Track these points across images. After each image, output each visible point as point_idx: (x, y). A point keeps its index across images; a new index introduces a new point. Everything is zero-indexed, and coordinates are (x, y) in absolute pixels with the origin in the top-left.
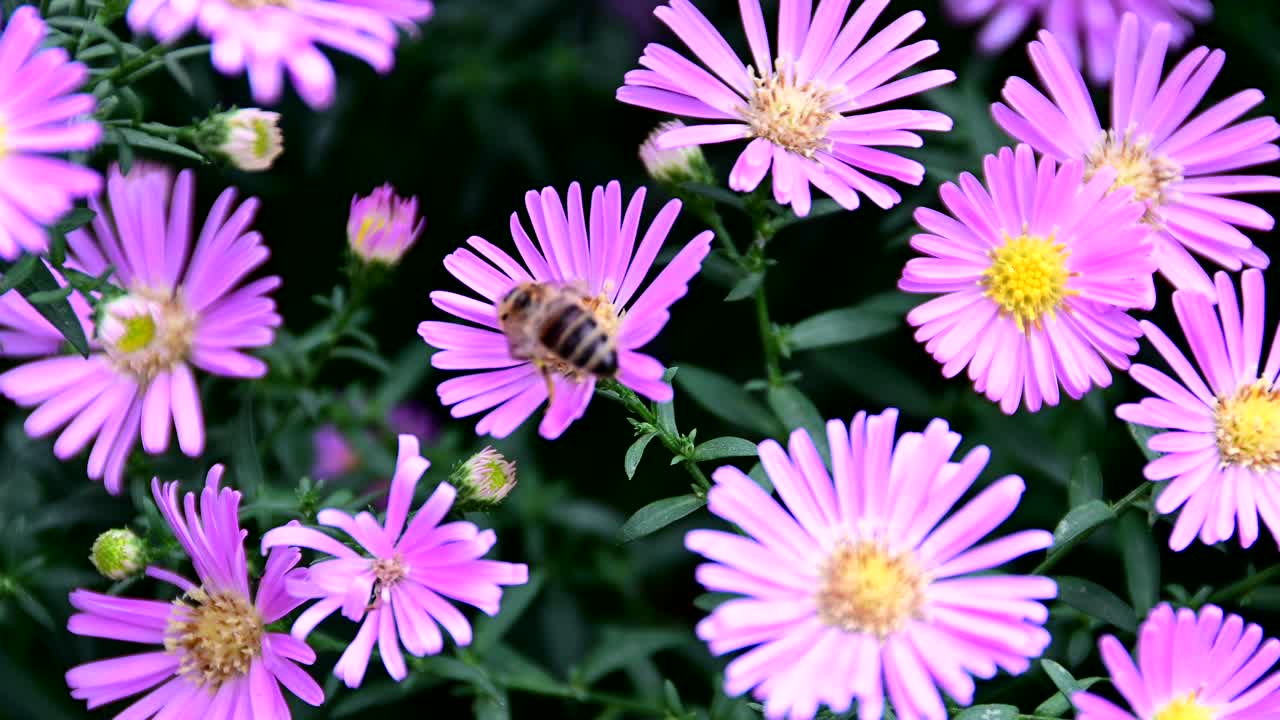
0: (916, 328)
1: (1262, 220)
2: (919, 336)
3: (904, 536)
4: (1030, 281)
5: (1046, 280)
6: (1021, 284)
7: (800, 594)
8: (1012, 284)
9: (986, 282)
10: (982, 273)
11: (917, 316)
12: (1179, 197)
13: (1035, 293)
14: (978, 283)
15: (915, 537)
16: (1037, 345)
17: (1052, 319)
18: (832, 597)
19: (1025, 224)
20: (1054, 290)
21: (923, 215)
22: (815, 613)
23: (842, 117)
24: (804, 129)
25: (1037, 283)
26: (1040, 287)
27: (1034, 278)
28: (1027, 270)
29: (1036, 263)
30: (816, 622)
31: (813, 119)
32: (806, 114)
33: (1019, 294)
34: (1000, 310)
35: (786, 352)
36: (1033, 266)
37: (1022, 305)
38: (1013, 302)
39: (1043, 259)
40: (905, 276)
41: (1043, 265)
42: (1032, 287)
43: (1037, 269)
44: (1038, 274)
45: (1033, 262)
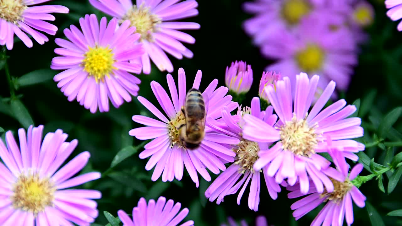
0: (58, 82)
1: (190, 39)
2: (59, 85)
3: (46, 173)
4: (99, 63)
5: (105, 63)
6: (96, 65)
7: (7, 197)
8: (93, 65)
9: (83, 65)
10: (82, 61)
11: (57, 78)
12: (160, 29)
13: (101, 68)
14: (80, 65)
15: (49, 174)
16: (102, 88)
17: (109, 77)
18: (17, 199)
19: (96, 43)
20: (109, 67)
21: (58, 41)
22: (11, 204)
23: (27, 7)
24: (13, 13)
25: (102, 64)
26: (103, 65)
27: (100, 62)
28: (98, 59)
29: (101, 57)
30: (11, 208)
31: (17, 9)
32: (14, 7)
33: (96, 69)
34: (88, 75)
35: (16, 88)
36: (100, 58)
37: (97, 73)
38: (93, 72)
39: (104, 55)
40: (52, 64)
41: (104, 58)
42: (100, 65)
43: (102, 59)
44: (102, 61)
45: (100, 56)
